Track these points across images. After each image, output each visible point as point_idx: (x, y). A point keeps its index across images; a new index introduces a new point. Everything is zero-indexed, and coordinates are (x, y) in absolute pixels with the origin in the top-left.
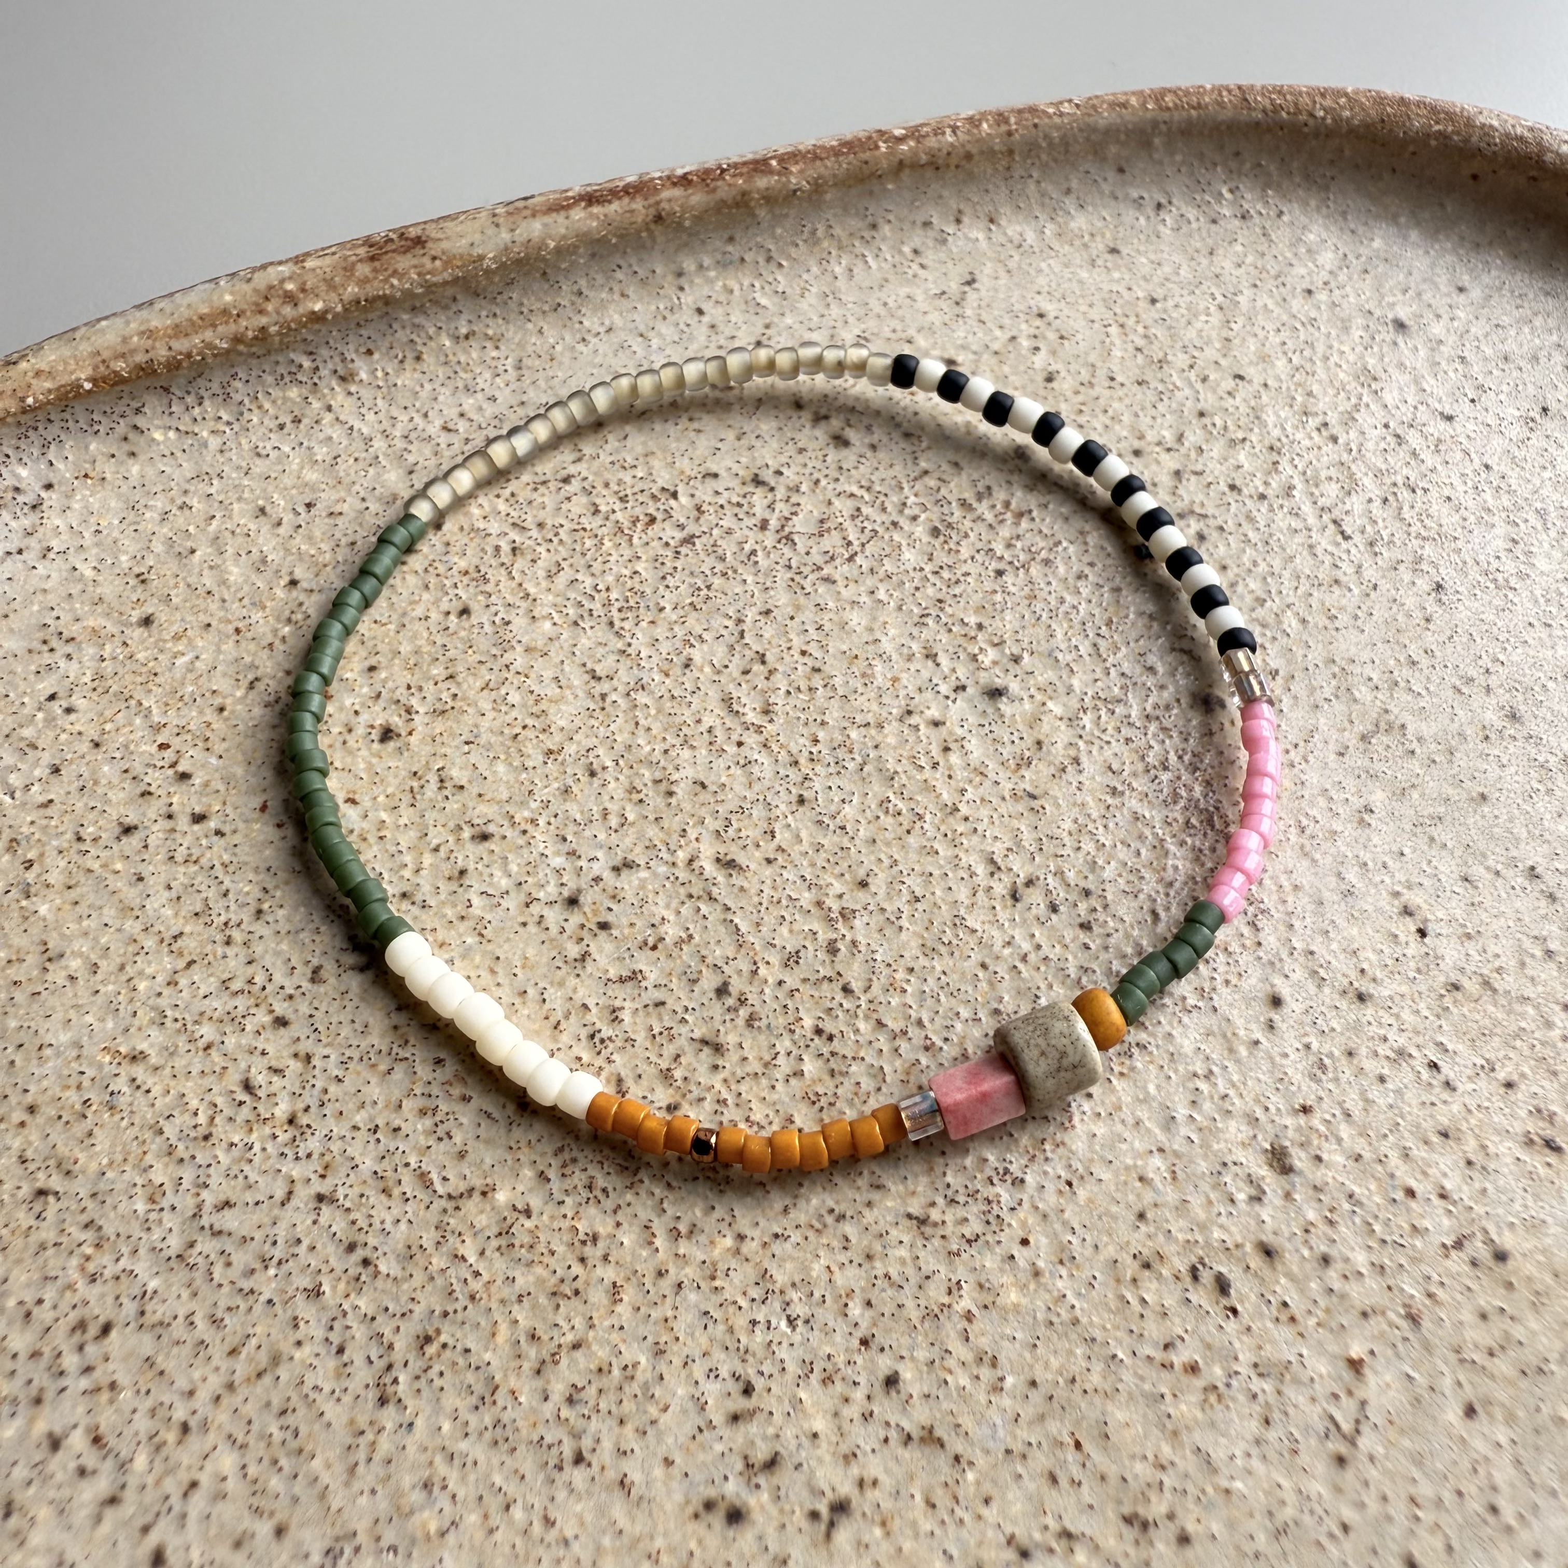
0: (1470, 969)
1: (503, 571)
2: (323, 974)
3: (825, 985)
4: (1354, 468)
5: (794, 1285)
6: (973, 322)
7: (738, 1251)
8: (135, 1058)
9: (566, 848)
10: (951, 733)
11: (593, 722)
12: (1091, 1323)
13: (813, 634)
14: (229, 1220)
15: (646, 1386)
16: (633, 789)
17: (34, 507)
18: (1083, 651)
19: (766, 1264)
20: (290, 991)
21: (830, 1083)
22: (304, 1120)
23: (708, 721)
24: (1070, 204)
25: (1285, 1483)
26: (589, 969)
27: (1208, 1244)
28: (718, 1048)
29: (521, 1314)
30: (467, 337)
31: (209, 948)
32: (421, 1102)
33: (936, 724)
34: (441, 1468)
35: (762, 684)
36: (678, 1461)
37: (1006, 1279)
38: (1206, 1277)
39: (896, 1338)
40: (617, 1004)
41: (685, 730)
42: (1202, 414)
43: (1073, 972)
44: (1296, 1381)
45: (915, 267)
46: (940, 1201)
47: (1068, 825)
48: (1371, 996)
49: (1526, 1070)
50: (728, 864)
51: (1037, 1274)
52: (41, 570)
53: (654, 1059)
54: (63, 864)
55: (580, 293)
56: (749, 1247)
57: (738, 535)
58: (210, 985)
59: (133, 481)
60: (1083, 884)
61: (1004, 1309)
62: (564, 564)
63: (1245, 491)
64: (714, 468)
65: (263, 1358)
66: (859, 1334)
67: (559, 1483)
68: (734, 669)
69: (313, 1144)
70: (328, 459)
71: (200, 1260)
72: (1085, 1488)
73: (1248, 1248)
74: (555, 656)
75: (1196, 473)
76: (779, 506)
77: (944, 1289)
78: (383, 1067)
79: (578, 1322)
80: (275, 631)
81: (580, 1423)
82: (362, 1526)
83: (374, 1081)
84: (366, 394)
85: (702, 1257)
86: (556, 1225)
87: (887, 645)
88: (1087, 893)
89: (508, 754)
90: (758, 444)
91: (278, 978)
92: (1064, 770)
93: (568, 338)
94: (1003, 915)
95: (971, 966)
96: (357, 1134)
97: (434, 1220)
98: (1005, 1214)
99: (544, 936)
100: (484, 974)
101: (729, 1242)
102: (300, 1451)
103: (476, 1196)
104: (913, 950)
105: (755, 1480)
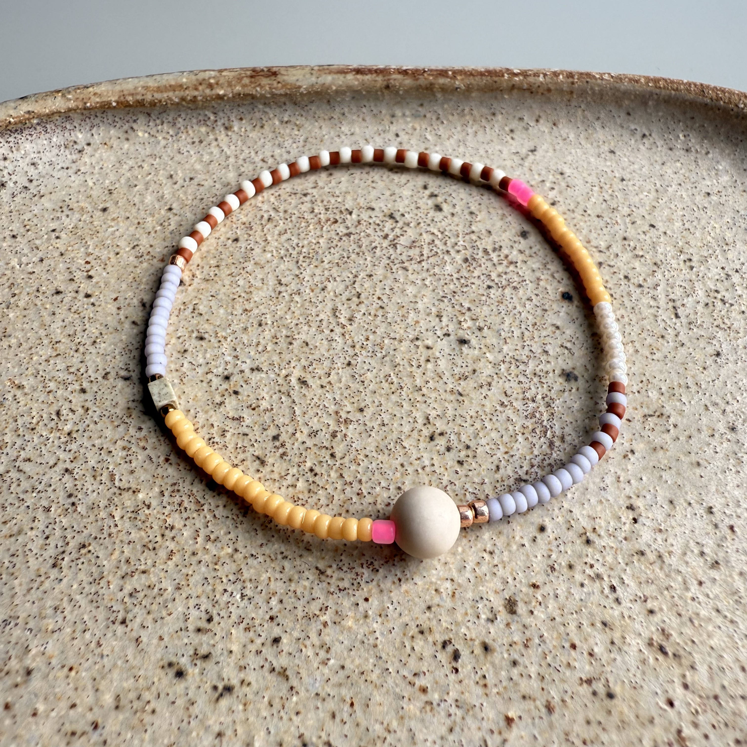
0: (654, 546)
1: (260, 227)
3: (324, 450)
4: (696, 284)
5: (251, 580)
6: (526, 169)
7: (232, 556)
8: (20, 387)
9: (235, 353)
10: (433, 354)
11: (271, 303)
12: (383, 650)
14: (27, 467)
15: (166, 601)
16: (275, 337)
17: (80, 151)
18: (515, 334)
19: (242, 566)
20: (92, 379)
21: (306, 495)
22: (74, 435)
23: (322, 316)
24: (597, 125)
26: (221, 409)
27: (457, 633)
28: (263, 463)
29: (127, 549)
30: (287, 122)
31: (68, 351)
32: (125, 444)
34: (65, 603)
35: (354, 307)
36: (166, 639)
38: (450, 649)
39: (288, 622)
40: (227, 428)
41: (310, 318)
42: (625, 239)
43: (445, 482)
46: (334, 566)
47: (472, 413)
48: (594, 542)
49: (664, 608)
50: (303, 382)
51: (366, 617)
52: (73, 178)
53: (233, 458)
54: (27, 299)
55: (344, 114)
56: (238, 556)
57: (372, 238)
58: (61, 366)
59: (124, 151)
60: (468, 442)
61: (344, 627)
62: (288, 231)
63: (632, 281)
64: (373, 205)
65: (15, 529)
66: (271, 613)
67: (110, 629)
69: (74, 447)
70: (208, 161)
71: (9, 479)
72: (347, 726)
73: (477, 643)
74: (266, 270)
75: (609, 266)
77: (319, 607)
79: (149, 562)
80: (154, 227)
81: (130, 606)
82: (23, 615)
83: (110, 428)
84: (234, 137)
85: (215, 553)
86: (158, 516)
88: (468, 447)
89: (227, 306)
90: (399, 200)
91: (90, 372)
92: (481, 387)
93: (332, 133)
94: (422, 445)
95: (397, 463)
96: (93, 448)
97: (108, 497)
98: (363, 584)
99: (208, 389)
101: (230, 550)
102: (13, 574)
103: (131, 492)
104: (371, 448)
105: (195, 661)
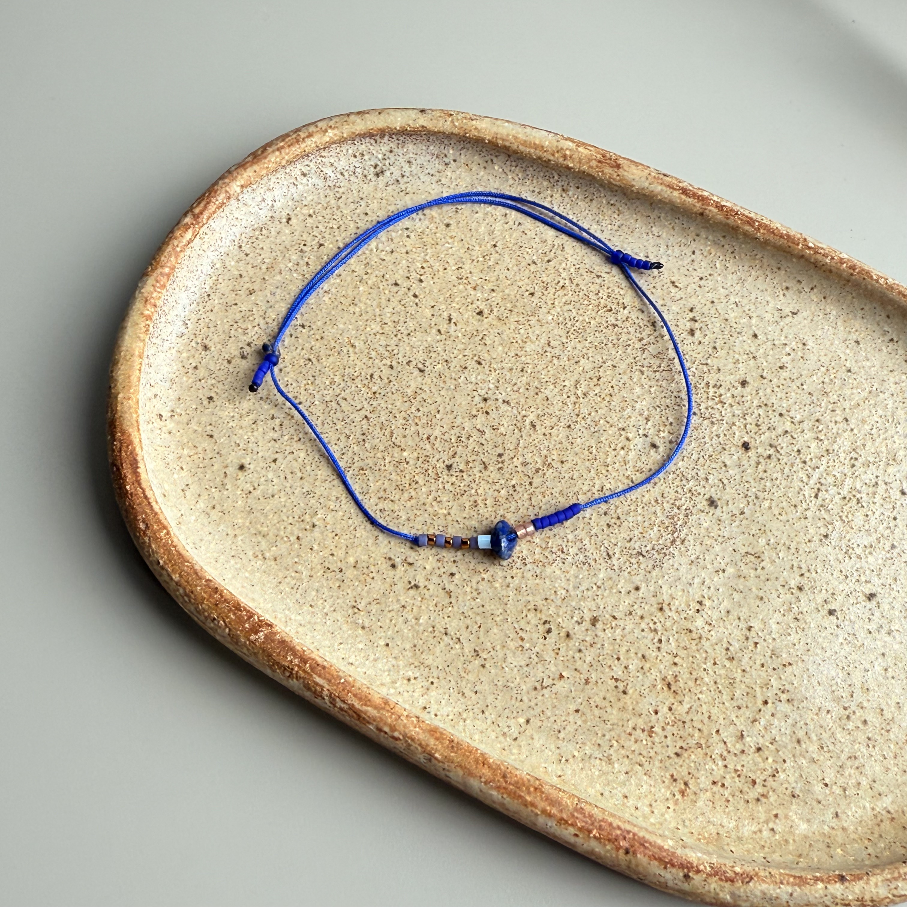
2: (411, 364)
13: (620, 384)
25: (518, 680)
33: (628, 439)
37: (500, 581)
44: (543, 665)
45: (781, 293)
68: (588, 376)
76: (652, 337)
78: (405, 399)
87: (638, 406)
100: (448, 399)
